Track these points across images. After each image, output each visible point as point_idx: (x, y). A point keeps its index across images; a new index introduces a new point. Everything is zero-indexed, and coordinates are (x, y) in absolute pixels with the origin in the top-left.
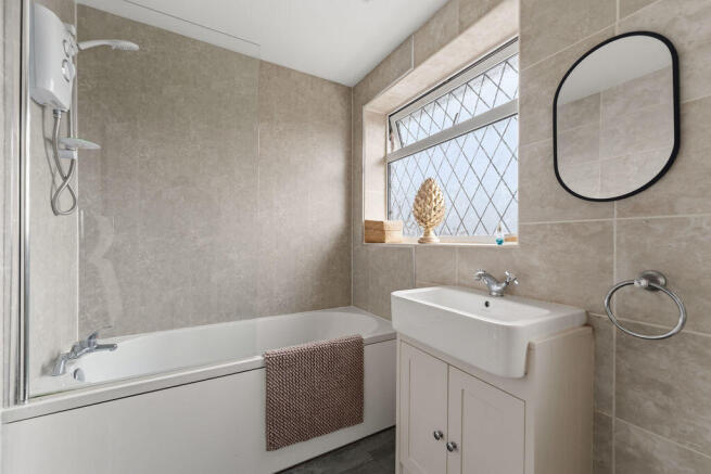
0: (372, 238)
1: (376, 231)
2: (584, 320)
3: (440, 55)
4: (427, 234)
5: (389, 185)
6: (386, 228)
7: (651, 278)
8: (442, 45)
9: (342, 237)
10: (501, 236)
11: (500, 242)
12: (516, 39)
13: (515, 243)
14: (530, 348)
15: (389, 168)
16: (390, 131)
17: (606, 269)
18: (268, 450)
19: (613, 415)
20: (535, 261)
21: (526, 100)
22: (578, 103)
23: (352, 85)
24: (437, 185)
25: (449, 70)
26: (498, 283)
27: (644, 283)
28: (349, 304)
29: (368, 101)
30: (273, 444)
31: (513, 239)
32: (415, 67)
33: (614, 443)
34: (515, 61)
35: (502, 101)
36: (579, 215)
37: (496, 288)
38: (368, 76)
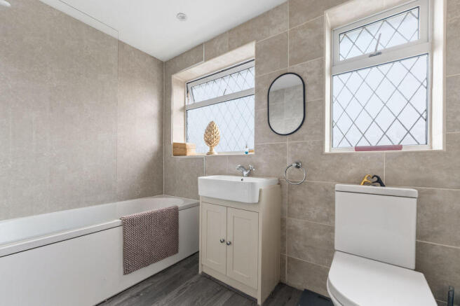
0: (178, 153)
1: (181, 149)
2: (277, 182)
3: (218, 59)
4: (211, 150)
5: (186, 124)
6: (187, 147)
7: (297, 163)
8: (220, 54)
9: (158, 153)
10: (247, 150)
11: (247, 153)
12: (253, 60)
13: (253, 153)
14: (260, 191)
15: (187, 113)
16: (188, 92)
17: (285, 161)
18: (125, 274)
19: (286, 217)
20: (261, 160)
21: (258, 90)
22: (276, 92)
23: (164, 60)
24: (217, 124)
25: (222, 66)
26: (246, 170)
27: (295, 165)
28: (162, 194)
29: (175, 72)
30: (127, 270)
31: (252, 151)
32: (205, 61)
33: (287, 227)
34: (253, 71)
35: (246, 87)
36: (276, 141)
37: (245, 173)
38: (175, 58)
